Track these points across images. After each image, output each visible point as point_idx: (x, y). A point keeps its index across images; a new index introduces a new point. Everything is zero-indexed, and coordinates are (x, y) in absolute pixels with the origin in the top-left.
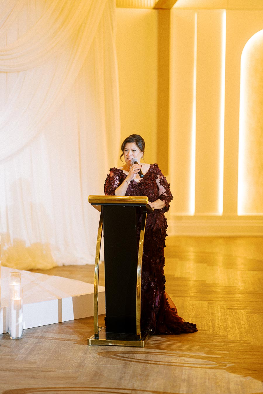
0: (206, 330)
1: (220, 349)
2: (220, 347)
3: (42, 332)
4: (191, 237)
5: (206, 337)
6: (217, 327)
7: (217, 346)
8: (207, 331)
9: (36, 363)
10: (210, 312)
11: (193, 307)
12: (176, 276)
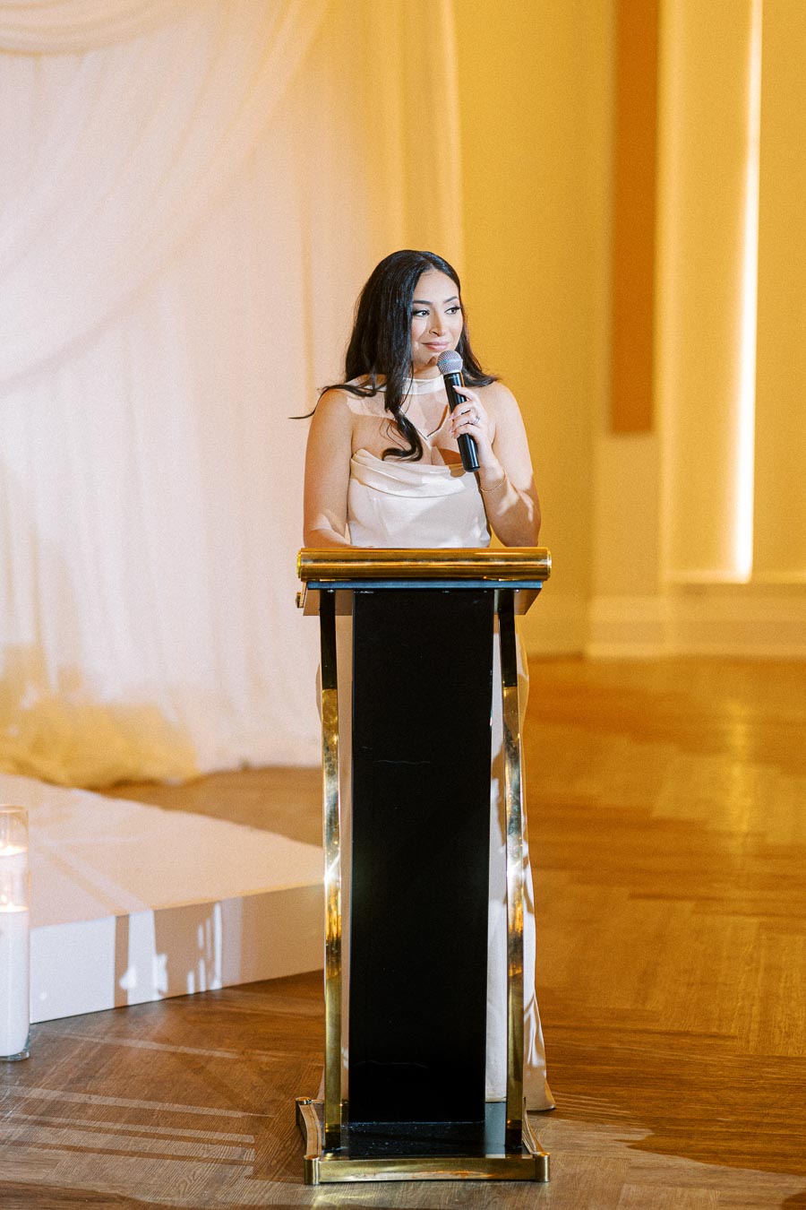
0: (733, 1038)
1: (779, 1116)
2: (777, 1111)
3: (106, 1033)
4: (737, 662)
5: (729, 1064)
6: (782, 1025)
7: (766, 1106)
8: (737, 1043)
9: (57, 1161)
10: (762, 961)
11: (702, 943)
12: (656, 814)
